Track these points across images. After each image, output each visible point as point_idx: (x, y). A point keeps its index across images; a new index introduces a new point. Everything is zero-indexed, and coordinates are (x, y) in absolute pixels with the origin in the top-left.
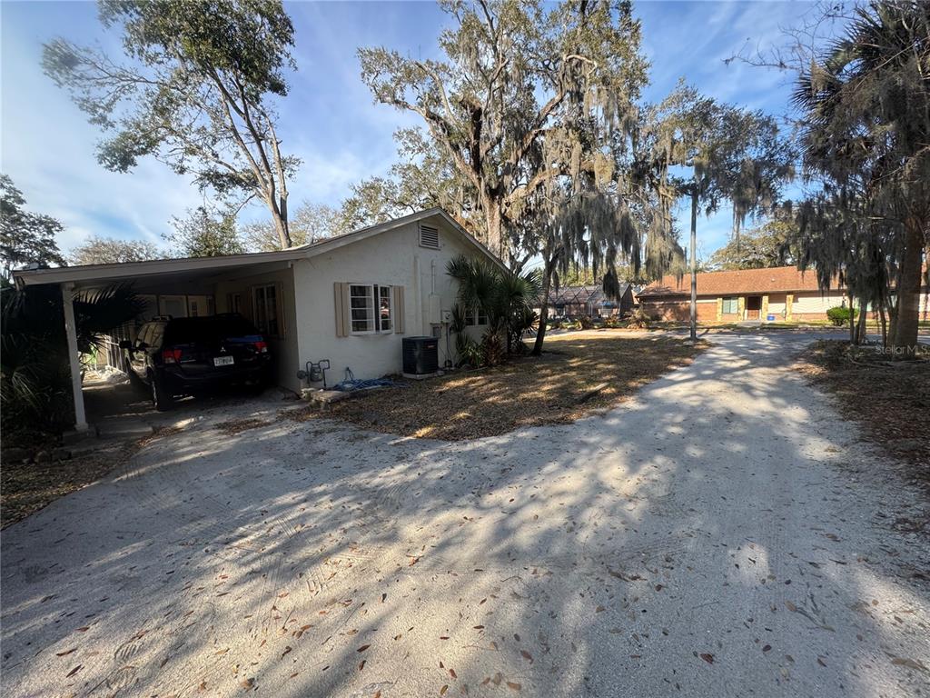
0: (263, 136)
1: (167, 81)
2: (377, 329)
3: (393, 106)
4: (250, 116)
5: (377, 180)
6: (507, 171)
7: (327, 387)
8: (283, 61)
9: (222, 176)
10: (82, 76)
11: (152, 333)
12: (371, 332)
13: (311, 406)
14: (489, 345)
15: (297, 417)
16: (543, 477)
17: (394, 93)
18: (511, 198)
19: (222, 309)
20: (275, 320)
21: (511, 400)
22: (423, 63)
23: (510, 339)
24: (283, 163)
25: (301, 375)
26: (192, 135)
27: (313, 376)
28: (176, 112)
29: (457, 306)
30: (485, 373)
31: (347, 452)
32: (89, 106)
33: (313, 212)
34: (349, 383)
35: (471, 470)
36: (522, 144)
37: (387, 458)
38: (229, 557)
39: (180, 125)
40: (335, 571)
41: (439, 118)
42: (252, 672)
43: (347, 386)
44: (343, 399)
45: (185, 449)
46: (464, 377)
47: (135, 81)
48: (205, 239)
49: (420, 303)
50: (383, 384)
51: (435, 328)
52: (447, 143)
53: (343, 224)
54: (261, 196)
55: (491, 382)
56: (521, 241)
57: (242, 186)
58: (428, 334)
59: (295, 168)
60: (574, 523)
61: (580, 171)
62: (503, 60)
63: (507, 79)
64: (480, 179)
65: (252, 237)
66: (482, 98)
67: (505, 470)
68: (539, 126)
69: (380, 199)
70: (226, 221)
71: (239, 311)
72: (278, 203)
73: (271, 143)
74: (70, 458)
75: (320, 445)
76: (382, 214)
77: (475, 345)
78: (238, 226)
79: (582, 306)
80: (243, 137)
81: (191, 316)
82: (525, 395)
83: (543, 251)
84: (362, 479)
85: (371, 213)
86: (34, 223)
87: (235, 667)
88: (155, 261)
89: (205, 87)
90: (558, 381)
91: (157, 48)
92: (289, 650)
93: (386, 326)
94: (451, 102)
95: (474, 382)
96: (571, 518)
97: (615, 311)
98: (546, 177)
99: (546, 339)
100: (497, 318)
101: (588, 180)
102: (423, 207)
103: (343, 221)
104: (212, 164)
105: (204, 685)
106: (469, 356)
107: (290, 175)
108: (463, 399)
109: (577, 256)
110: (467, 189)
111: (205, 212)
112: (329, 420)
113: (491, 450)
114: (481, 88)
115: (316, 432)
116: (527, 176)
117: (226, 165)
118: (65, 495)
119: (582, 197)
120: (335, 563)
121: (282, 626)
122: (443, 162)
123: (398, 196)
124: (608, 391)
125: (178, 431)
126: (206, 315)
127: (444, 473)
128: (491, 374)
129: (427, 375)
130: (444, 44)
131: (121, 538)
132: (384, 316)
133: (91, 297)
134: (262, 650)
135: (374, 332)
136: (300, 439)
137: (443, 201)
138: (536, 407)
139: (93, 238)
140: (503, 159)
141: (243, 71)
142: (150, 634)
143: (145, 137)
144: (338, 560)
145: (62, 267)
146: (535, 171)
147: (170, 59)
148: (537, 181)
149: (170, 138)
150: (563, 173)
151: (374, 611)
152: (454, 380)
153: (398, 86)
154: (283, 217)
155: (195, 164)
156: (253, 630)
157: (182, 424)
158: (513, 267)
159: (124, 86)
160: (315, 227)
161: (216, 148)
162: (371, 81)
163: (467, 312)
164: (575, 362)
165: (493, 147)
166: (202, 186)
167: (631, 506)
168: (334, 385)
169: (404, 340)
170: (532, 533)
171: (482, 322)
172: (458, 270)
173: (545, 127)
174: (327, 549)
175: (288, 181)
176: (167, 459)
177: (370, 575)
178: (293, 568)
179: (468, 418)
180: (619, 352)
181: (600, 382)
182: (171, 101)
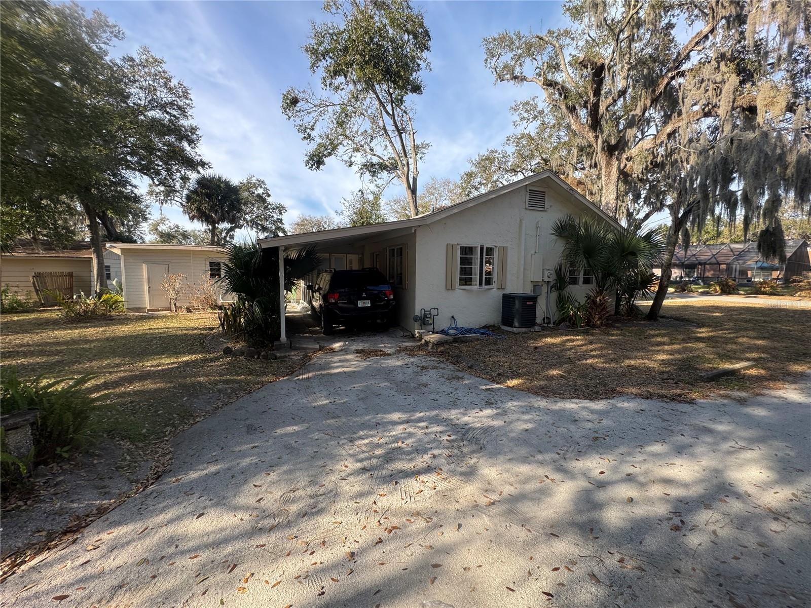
0: (404, 129)
1: (345, 102)
2: (481, 284)
3: (512, 82)
4: (396, 116)
5: (492, 152)
6: (630, 124)
7: (435, 330)
8: (421, 67)
9: (375, 165)
10: (300, 110)
11: (324, 281)
12: (475, 286)
13: (421, 345)
14: (593, 305)
15: (410, 352)
16: (645, 457)
17: (513, 70)
18: (634, 151)
19: (367, 265)
20: (401, 274)
21: (613, 365)
22: (544, 34)
23: (618, 300)
24: (416, 148)
25: (416, 319)
26: (359, 137)
27: (425, 320)
28: (350, 123)
29: (560, 266)
30: (586, 333)
31: (444, 388)
32: (303, 129)
33: (437, 186)
34: (453, 329)
35: (559, 430)
36: (654, 91)
37: (477, 401)
38: (351, 452)
39: (352, 132)
40: (422, 488)
41: (556, 83)
42: (354, 547)
43: (452, 331)
44: (446, 342)
45: (336, 365)
46: (561, 335)
47: (327, 106)
48: (361, 213)
49: (522, 262)
50: (482, 334)
51: (536, 286)
52: (563, 107)
53: (461, 193)
54: (399, 177)
55: (591, 343)
56: (643, 196)
57: (387, 170)
58: (529, 291)
59: (425, 151)
60: (682, 522)
61: (733, 109)
62: (635, 6)
63: (639, 24)
64: (597, 137)
65: (392, 209)
66: (606, 53)
67: (597, 438)
68: (677, 68)
69: (494, 168)
70: (375, 198)
71: (378, 267)
72: (411, 181)
73: (409, 134)
74: (276, 359)
75: (424, 379)
76: (495, 182)
77: (577, 304)
78: (382, 202)
79: (723, 267)
80: (390, 133)
81: (348, 269)
82: (632, 362)
83: (671, 207)
84: (453, 414)
85: (485, 182)
86: (274, 209)
87: (344, 538)
88: (333, 230)
89: (368, 100)
90: (678, 352)
91: (341, 79)
92: (380, 541)
93: (489, 282)
94: (571, 65)
95: (573, 341)
96: (677, 513)
97: (775, 274)
98: (682, 124)
99: (666, 302)
100: (605, 278)
101: (746, 117)
102: (534, 171)
103: (460, 191)
104: (369, 156)
105: (324, 543)
106: (569, 316)
107: (421, 158)
108: (557, 357)
109: (720, 209)
110: (581, 149)
111: (362, 193)
112: (434, 358)
113: (585, 414)
114: (606, 43)
115: (423, 367)
116: (657, 125)
117: (378, 156)
118: (271, 382)
119: (732, 140)
120: (423, 482)
121: (378, 519)
122: (558, 126)
123: (510, 164)
124: (753, 372)
125: (333, 351)
126: (357, 269)
127: (529, 426)
128: (592, 335)
129: (524, 330)
130: (568, 10)
131: (294, 420)
132: (489, 273)
133: (294, 255)
134: (363, 533)
135: (478, 286)
136: (410, 371)
137: (554, 164)
138: (645, 377)
139: (301, 216)
140: (627, 113)
141: (392, 82)
142: (300, 491)
143: (331, 144)
144: (426, 480)
145: (286, 236)
146: (667, 119)
147: (348, 85)
148: (669, 129)
149: (345, 143)
150: (707, 115)
151: (449, 535)
152: (551, 337)
153: (518, 63)
154: (414, 192)
155: (359, 158)
156: (359, 515)
157: (337, 345)
158: (630, 225)
159: (321, 111)
160: (438, 198)
161: (372, 145)
162: (492, 65)
163: (570, 271)
164: (704, 332)
165: (615, 101)
166: (362, 174)
167: (775, 526)
168: (441, 329)
169: (505, 296)
170: (623, 516)
171: (587, 281)
172: (564, 230)
173: (686, 66)
174: (418, 467)
175: (419, 163)
176: (325, 369)
177: (450, 502)
178: (391, 476)
179: (562, 376)
180: (778, 326)
181: (742, 360)
182: (347, 115)
